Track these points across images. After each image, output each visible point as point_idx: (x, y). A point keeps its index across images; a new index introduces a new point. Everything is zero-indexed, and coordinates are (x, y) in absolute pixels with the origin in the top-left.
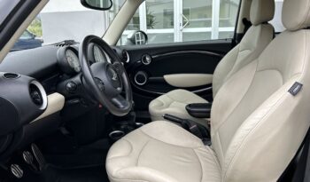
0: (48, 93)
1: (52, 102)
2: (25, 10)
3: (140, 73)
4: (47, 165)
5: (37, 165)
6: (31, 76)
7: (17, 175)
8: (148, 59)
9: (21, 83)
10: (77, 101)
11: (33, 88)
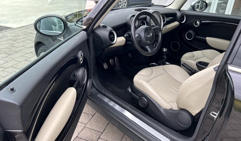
0: (118, 36)
1: (119, 41)
2: (110, 3)
3: (191, 31)
4: (120, 69)
5: (116, 67)
6: (111, 28)
7: (105, 68)
8: (198, 23)
9: (107, 30)
10: (130, 43)
11: (111, 33)
